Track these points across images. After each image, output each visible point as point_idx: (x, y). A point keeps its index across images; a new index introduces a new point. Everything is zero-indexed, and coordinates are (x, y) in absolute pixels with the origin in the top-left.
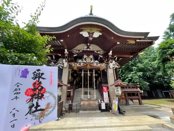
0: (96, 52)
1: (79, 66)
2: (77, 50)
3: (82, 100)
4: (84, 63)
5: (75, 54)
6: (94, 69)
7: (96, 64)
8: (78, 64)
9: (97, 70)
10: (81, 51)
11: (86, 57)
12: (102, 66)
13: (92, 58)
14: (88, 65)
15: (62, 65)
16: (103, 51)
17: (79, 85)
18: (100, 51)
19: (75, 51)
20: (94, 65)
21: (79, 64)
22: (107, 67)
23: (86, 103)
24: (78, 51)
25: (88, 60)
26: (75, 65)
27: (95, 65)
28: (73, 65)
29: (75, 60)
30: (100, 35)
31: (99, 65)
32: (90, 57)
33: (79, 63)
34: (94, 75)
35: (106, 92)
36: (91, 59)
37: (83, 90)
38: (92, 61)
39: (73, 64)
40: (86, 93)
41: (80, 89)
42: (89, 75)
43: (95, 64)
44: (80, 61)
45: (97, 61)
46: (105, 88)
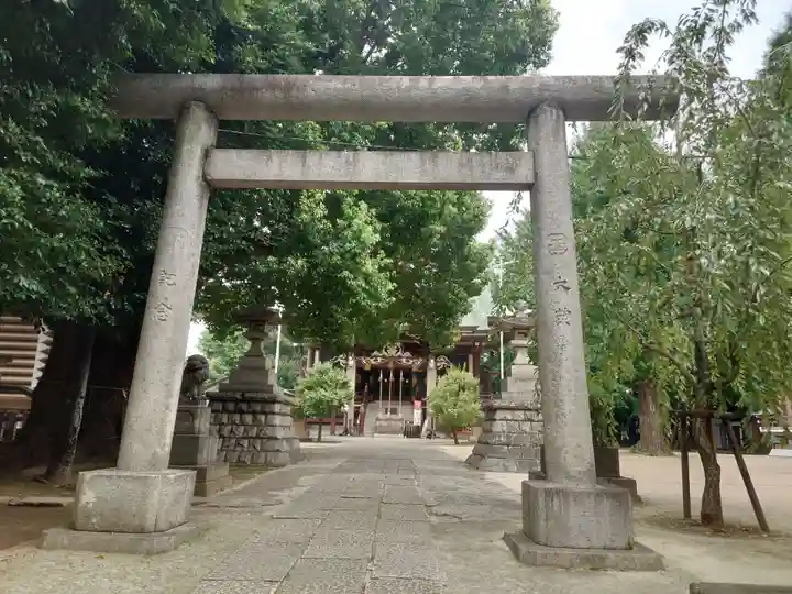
3: (378, 420)
4: (383, 357)
6: (403, 369)
7: (406, 359)
8: (372, 360)
9: (408, 373)
11: (389, 345)
12: (416, 363)
13: (399, 347)
14: (391, 361)
15: (344, 361)
20: (401, 361)
21: (374, 360)
22: (427, 364)
23: (384, 424)
25: (392, 352)
26: (368, 362)
27: (405, 362)
29: (368, 353)
31: (412, 361)
32: (395, 344)
33: (374, 357)
34: (402, 379)
35: (417, 409)
36: (398, 349)
37: (380, 404)
38: (400, 354)
39: (364, 360)
40: (394, 411)
42: (392, 379)
43: (404, 360)
44: (376, 353)
45: (408, 354)
46: (418, 404)
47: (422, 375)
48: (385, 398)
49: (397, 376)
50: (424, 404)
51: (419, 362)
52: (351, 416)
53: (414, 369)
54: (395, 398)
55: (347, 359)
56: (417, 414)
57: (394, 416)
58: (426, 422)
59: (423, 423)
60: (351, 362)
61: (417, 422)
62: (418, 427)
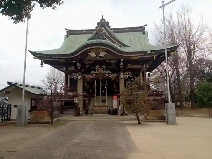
0: (108, 61)
2: (89, 60)
4: (96, 74)
5: (87, 65)
6: (106, 79)
7: (108, 74)
8: (90, 76)
9: (109, 80)
10: (93, 61)
11: (99, 68)
13: (104, 68)
14: (100, 76)
15: (76, 77)
16: (116, 60)
18: (112, 60)
19: (87, 62)
20: (105, 75)
21: (92, 76)
22: (118, 77)
24: (90, 62)
25: (101, 71)
27: (107, 76)
28: (86, 76)
29: (88, 72)
30: (105, 54)
31: (111, 75)
32: (102, 67)
33: (91, 74)
35: (115, 100)
38: (105, 72)
42: (101, 85)
44: (92, 72)
45: (109, 72)
46: (115, 97)
47: (117, 82)
48: (98, 94)
49: (104, 83)
50: (119, 97)
51: (115, 75)
53: (113, 79)
54: (104, 94)
57: (103, 104)
58: (120, 107)
61: (115, 107)
62: (116, 109)
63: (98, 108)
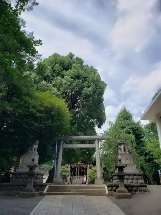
1: (75, 166)
4: (77, 164)
6: (82, 167)
7: (83, 165)
14: (79, 166)
17: (74, 175)
20: (81, 165)
22: (87, 166)
26: (73, 166)
36: (80, 162)
37: (76, 176)
39: (72, 165)
41: (75, 176)
44: (75, 163)
45: (83, 163)
46: (85, 176)
47: (86, 169)
48: (77, 175)
49: (80, 169)
51: (85, 165)
52: (69, 180)
53: (84, 167)
54: (80, 175)
55: (68, 165)
56: (85, 179)
57: (79, 179)
58: (87, 180)
59: (87, 181)
60: (69, 166)
61: (85, 180)
62: (85, 182)
63: (77, 181)
